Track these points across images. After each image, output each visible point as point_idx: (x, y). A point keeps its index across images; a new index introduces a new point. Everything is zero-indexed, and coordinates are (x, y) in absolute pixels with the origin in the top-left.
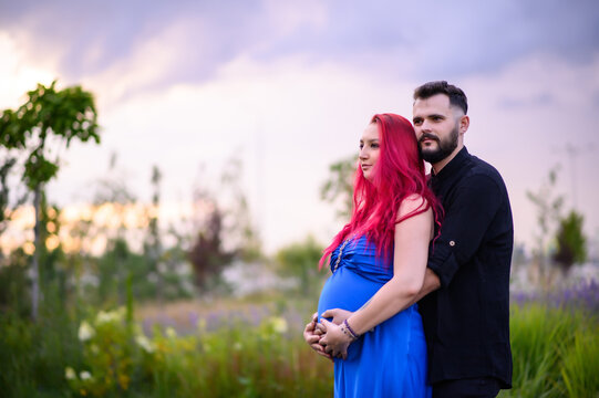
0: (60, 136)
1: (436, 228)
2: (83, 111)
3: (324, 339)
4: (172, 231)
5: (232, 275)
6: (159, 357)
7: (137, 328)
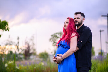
0: (2, 30)
1: (78, 39)
2: (6, 25)
3: (57, 60)
4: (21, 49)
5: (31, 57)
6: (20, 70)
7: (16, 65)
